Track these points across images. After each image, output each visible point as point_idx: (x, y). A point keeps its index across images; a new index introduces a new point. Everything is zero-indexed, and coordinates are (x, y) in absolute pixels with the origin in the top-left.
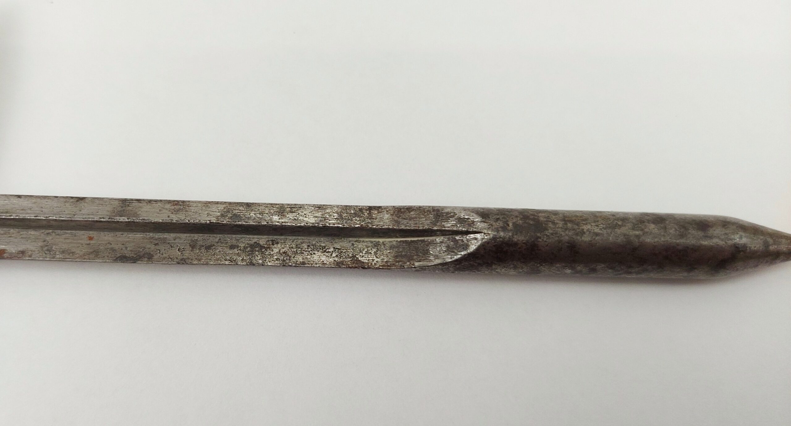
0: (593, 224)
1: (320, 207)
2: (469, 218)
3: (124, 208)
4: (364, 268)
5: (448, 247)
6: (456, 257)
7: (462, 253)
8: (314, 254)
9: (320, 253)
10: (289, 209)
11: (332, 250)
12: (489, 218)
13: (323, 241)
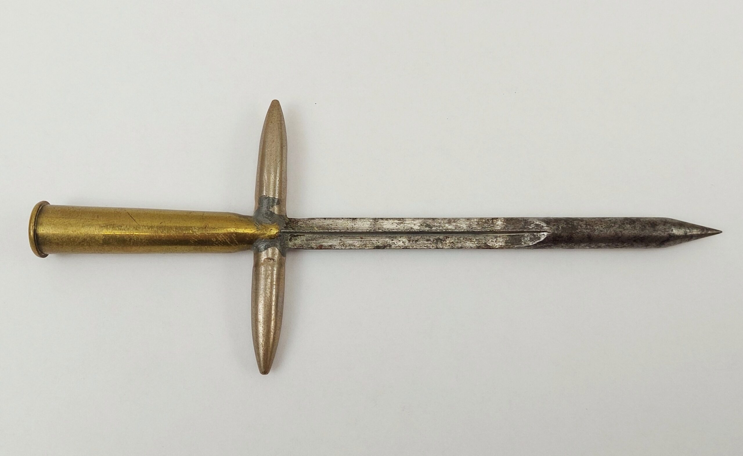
0: (600, 226)
1: (468, 219)
2: (540, 225)
3: (375, 223)
4: (490, 249)
5: (530, 238)
6: (534, 243)
7: (538, 241)
8: (466, 242)
9: (469, 242)
10: (453, 221)
11: (475, 240)
12: (550, 224)
13: (470, 236)
